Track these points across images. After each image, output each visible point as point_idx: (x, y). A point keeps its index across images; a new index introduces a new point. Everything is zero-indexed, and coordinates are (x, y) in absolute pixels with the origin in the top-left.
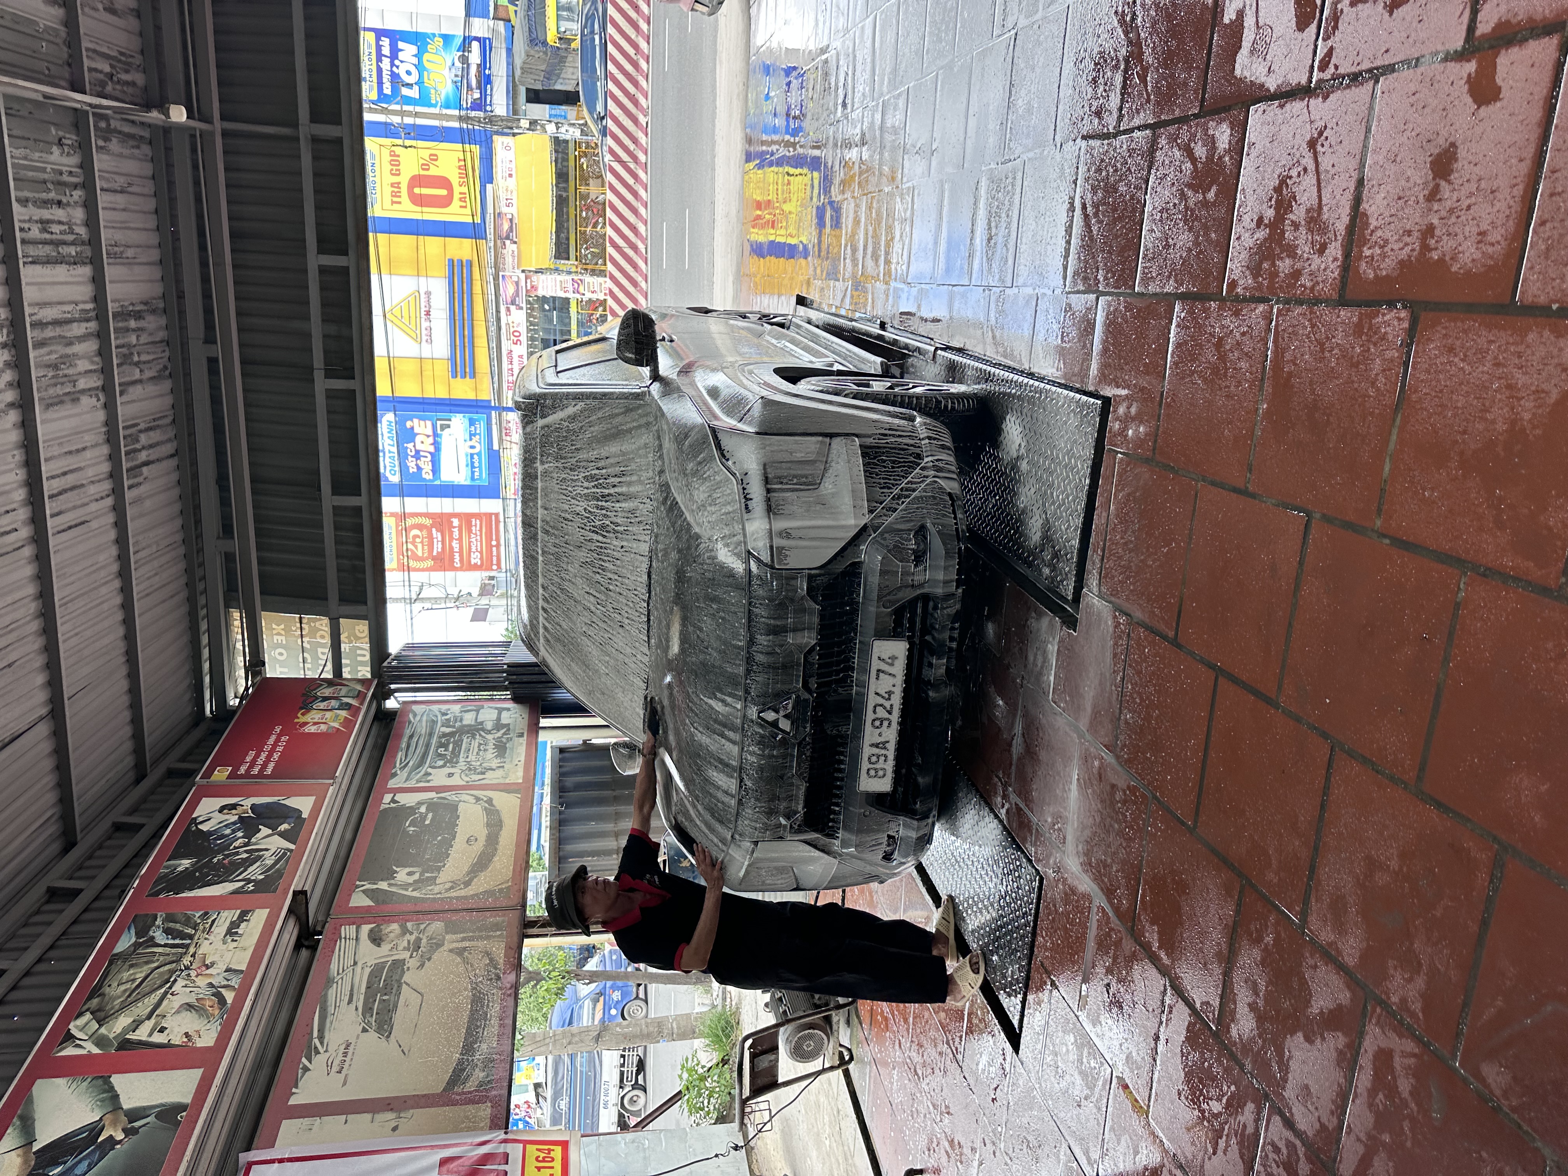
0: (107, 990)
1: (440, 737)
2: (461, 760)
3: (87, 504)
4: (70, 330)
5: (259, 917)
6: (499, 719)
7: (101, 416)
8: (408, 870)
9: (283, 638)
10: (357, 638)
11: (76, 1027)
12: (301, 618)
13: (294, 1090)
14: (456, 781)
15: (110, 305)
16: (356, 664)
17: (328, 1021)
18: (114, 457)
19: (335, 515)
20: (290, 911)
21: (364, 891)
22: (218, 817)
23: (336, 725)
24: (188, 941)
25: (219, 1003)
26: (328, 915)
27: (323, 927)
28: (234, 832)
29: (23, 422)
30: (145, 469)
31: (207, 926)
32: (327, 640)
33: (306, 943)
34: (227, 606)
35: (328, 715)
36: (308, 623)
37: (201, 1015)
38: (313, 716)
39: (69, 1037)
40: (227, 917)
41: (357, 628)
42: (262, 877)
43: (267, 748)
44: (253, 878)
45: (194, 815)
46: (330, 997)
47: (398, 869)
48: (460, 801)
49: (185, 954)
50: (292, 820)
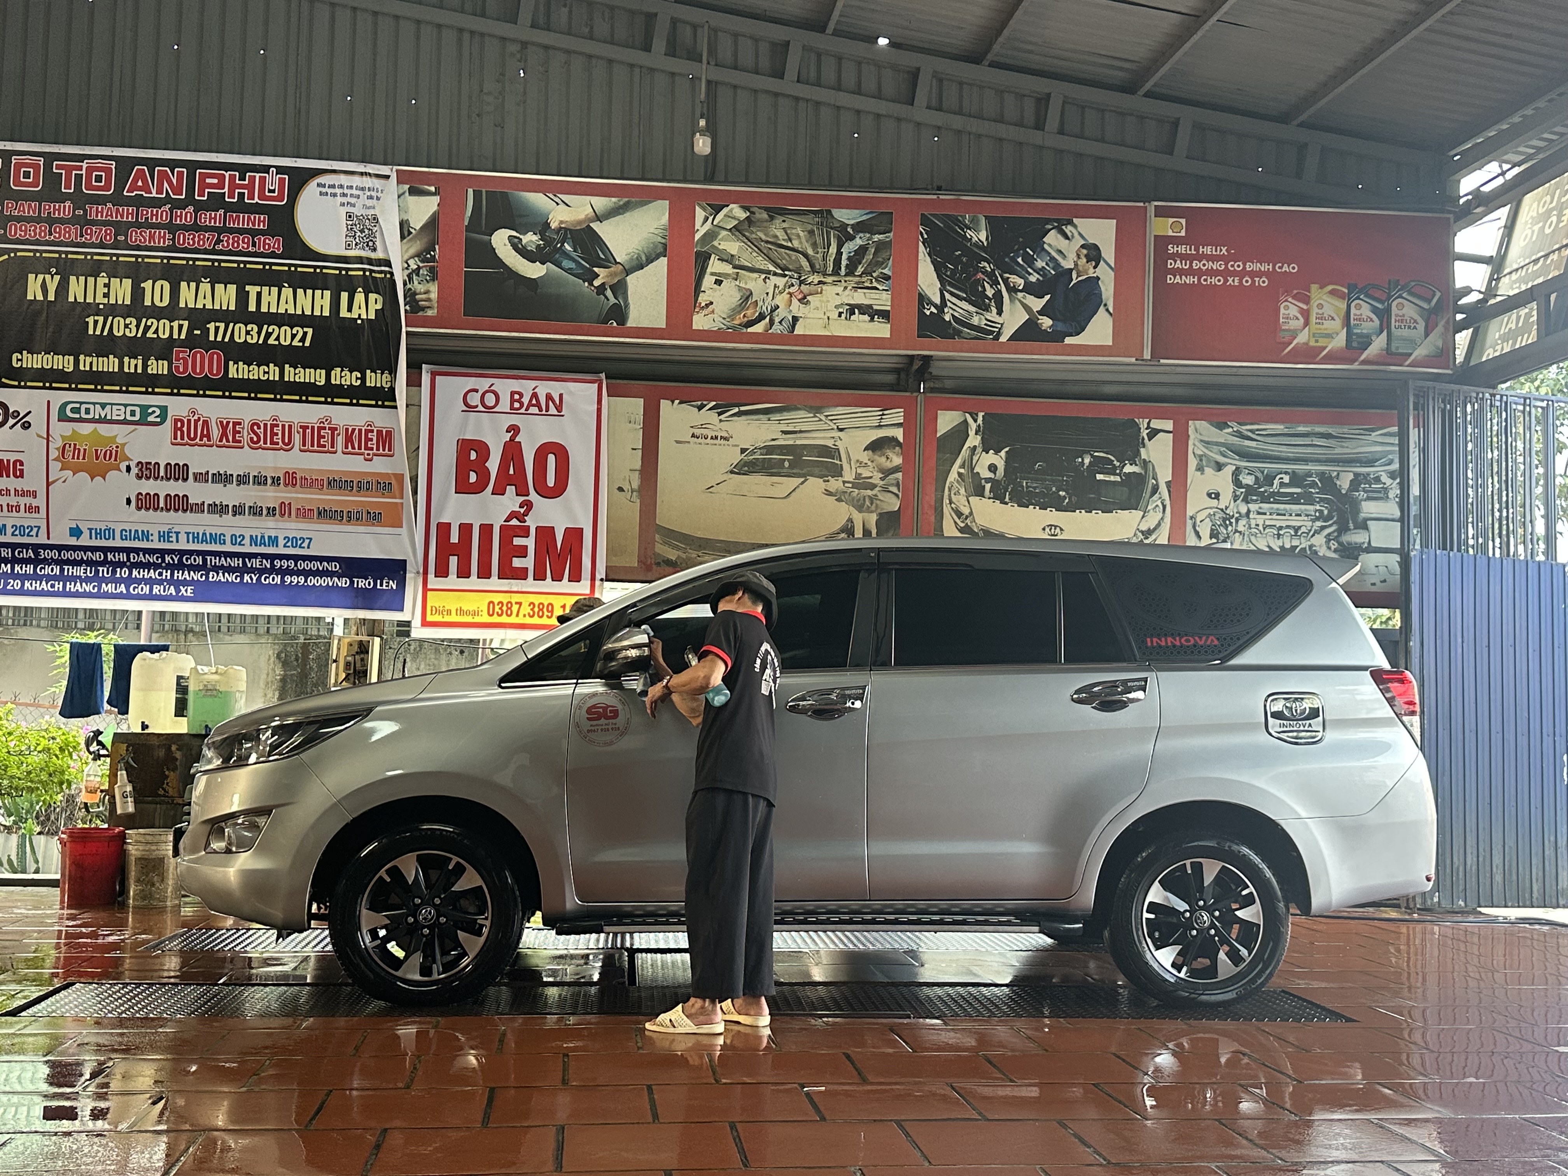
0: (778, 221)
2: (1255, 506)
5: (881, 330)
8: (1001, 464)
11: (731, 210)
13: (677, 402)
14: (1198, 504)
17: (761, 416)
21: (964, 422)
23: (1302, 338)
24: (843, 271)
25: (749, 321)
31: (866, 284)
35: (1333, 324)
37: (733, 310)
38: (1329, 306)
39: (717, 209)
40: (882, 300)
42: (947, 318)
43: (1238, 266)
44: (946, 310)
45: (1074, 220)
46: (794, 413)
47: (1003, 453)
48: (1145, 512)
49: (825, 275)
50: (1061, 327)
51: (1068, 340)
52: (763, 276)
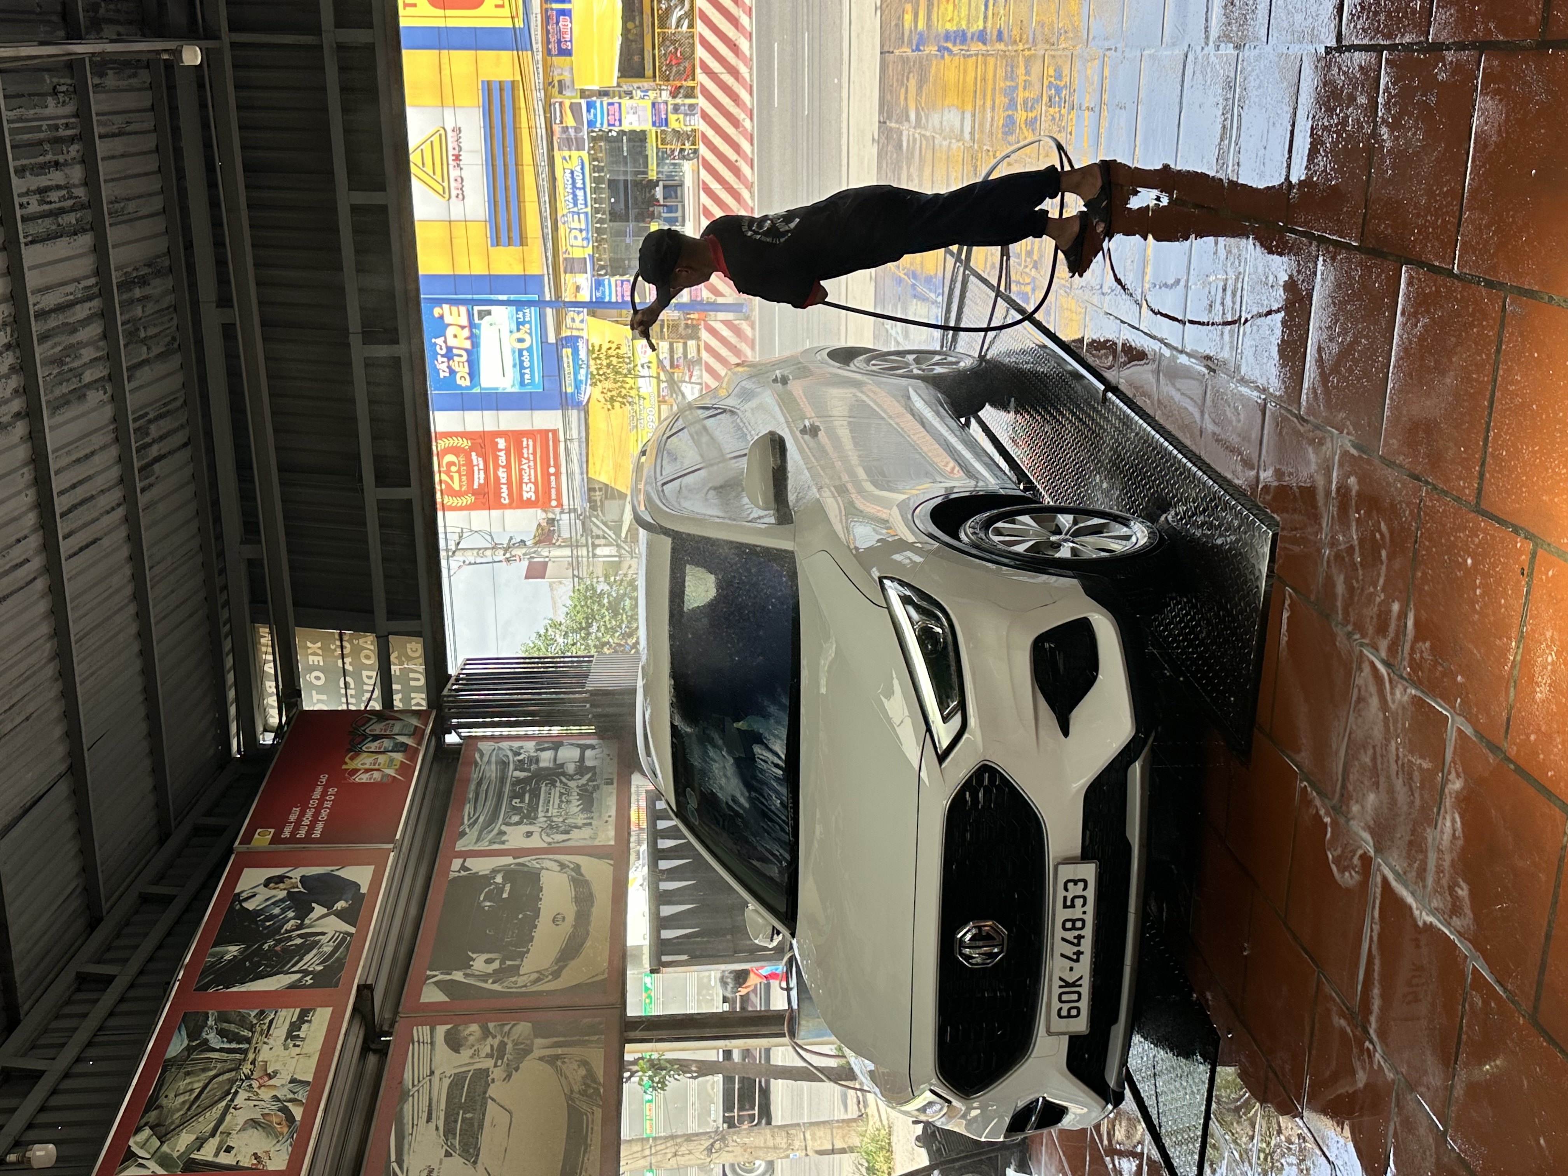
0: (164, 1101)
1: (513, 784)
2: (541, 814)
3: (98, 519)
4: (74, 314)
5: (322, 1017)
6: (582, 758)
7: (108, 411)
8: (486, 956)
9: (320, 659)
10: (410, 659)
11: (137, 1143)
12: (341, 635)
14: (536, 842)
15: (114, 274)
16: (408, 690)
17: (406, 1142)
18: (123, 459)
19: (379, 509)
20: (355, 1009)
21: (436, 983)
22: (264, 894)
23: (391, 772)
24: (246, 1046)
25: (287, 1120)
26: (396, 1012)
27: (392, 1025)
28: (284, 911)
29: (30, 433)
30: (156, 467)
31: (265, 1027)
32: (373, 661)
33: (373, 1046)
34: (254, 621)
35: (382, 759)
36: (350, 641)
37: (267, 1135)
38: (364, 761)
39: (130, 1156)
40: (286, 1017)
41: (408, 646)
42: (320, 968)
43: (313, 803)
44: (311, 969)
45: (237, 891)
46: (406, 1113)
47: (474, 956)
48: (543, 868)
49: (244, 1060)
50: (350, 896)
51: (364, 890)
52: (232, 1110)
